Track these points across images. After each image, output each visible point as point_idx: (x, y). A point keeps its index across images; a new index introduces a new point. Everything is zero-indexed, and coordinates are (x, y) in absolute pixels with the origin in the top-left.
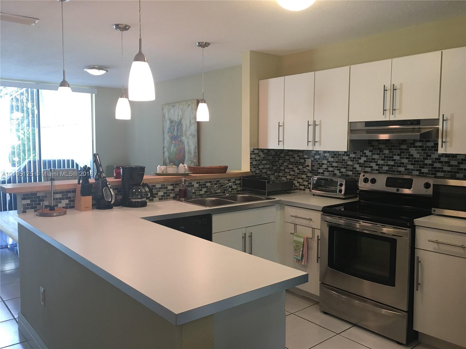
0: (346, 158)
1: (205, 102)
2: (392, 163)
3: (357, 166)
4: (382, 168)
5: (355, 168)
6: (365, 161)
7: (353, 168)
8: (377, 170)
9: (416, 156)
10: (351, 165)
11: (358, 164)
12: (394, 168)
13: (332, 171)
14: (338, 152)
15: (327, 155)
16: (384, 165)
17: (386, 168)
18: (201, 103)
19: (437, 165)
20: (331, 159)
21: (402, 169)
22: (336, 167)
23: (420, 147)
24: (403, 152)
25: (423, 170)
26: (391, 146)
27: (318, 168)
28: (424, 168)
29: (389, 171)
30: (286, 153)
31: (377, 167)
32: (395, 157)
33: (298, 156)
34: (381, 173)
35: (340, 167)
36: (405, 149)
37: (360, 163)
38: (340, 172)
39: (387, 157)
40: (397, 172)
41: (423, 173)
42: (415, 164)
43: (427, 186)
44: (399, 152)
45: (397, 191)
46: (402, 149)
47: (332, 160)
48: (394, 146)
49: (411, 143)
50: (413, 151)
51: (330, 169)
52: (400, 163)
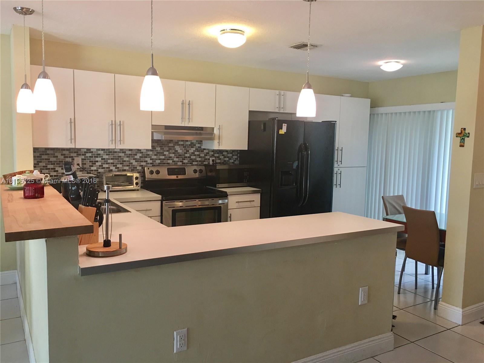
0: (122, 155)
2: (163, 157)
3: (133, 162)
6: (140, 157)
8: (151, 163)
9: (180, 151)
10: (128, 161)
11: (134, 159)
12: (164, 161)
13: (107, 168)
14: (114, 149)
15: (101, 152)
17: (158, 161)
19: (193, 157)
20: (106, 157)
21: (170, 161)
22: (112, 163)
23: (182, 145)
24: (171, 149)
25: (184, 161)
26: (162, 145)
27: (90, 166)
28: (185, 159)
29: (161, 164)
31: (151, 161)
32: (166, 153)
34: (155, 165)
35: (116, 163)
36: (172, 147)
37: (136, 159)
38: (116, 168)
39: (159, 153)
40: (167, 163)
41: (184, 163)
42: (179, 157)
44: (167, 149)
45: (177, 178)
46: (170, 147)
48: (164, 144)
49: (176, 143)
50: (177, 148)
52: (169, 157)
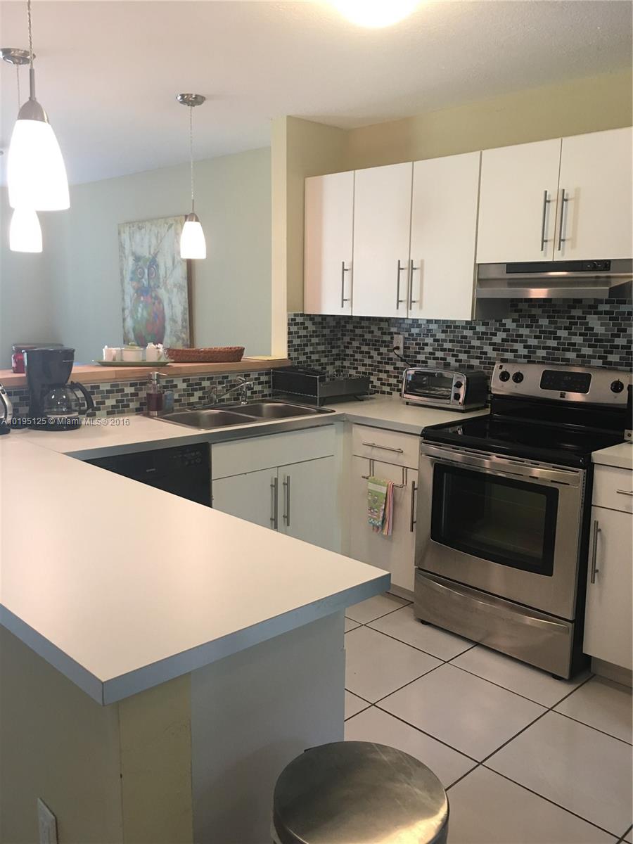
0: (468, 333)
1: (197, 220)
2: (553, 343)
3: (488, 349)
4: (535, 353)
5: (486, 353)
6: (503, 340)
7: (481, 353)
8: (525, 357)
9: (599, 329)
10: (478, 348)
11: (491, 344)
12: (558, 354)
13: (442, 359)
14: (455, 321)
15: (433, 327)
16: (538, 347)
17: (542, 353)
18: (189, 221)
20: (440, 336)
21: (571, 355)
22: (450, 350)
23: (607, 313)
24: (576, 323)
25: (611, 358)
26: (554, 312)
27: (416, 353)
28: (611, 353)
29: (548, 359)
30: (358, 323)
31: (525, 352)
32: (562, 333)
33: (379, 329)
34: (533, 362)
35: (458, 351)
36: (579, 318)
37: (494, 344)
38: (456, 361)
39: (544, 332)
40: (563, 360)
41: (610, 363)
42: (595, 346)
43: (617, 387)
44: (567, 322)
45: (561, 397)
46: (573, 317)
47: (442, 336)
48: (558, 312)
49: (591, 307)
50: (594, 322)
51: (439, 354)
52: (569, 344)
